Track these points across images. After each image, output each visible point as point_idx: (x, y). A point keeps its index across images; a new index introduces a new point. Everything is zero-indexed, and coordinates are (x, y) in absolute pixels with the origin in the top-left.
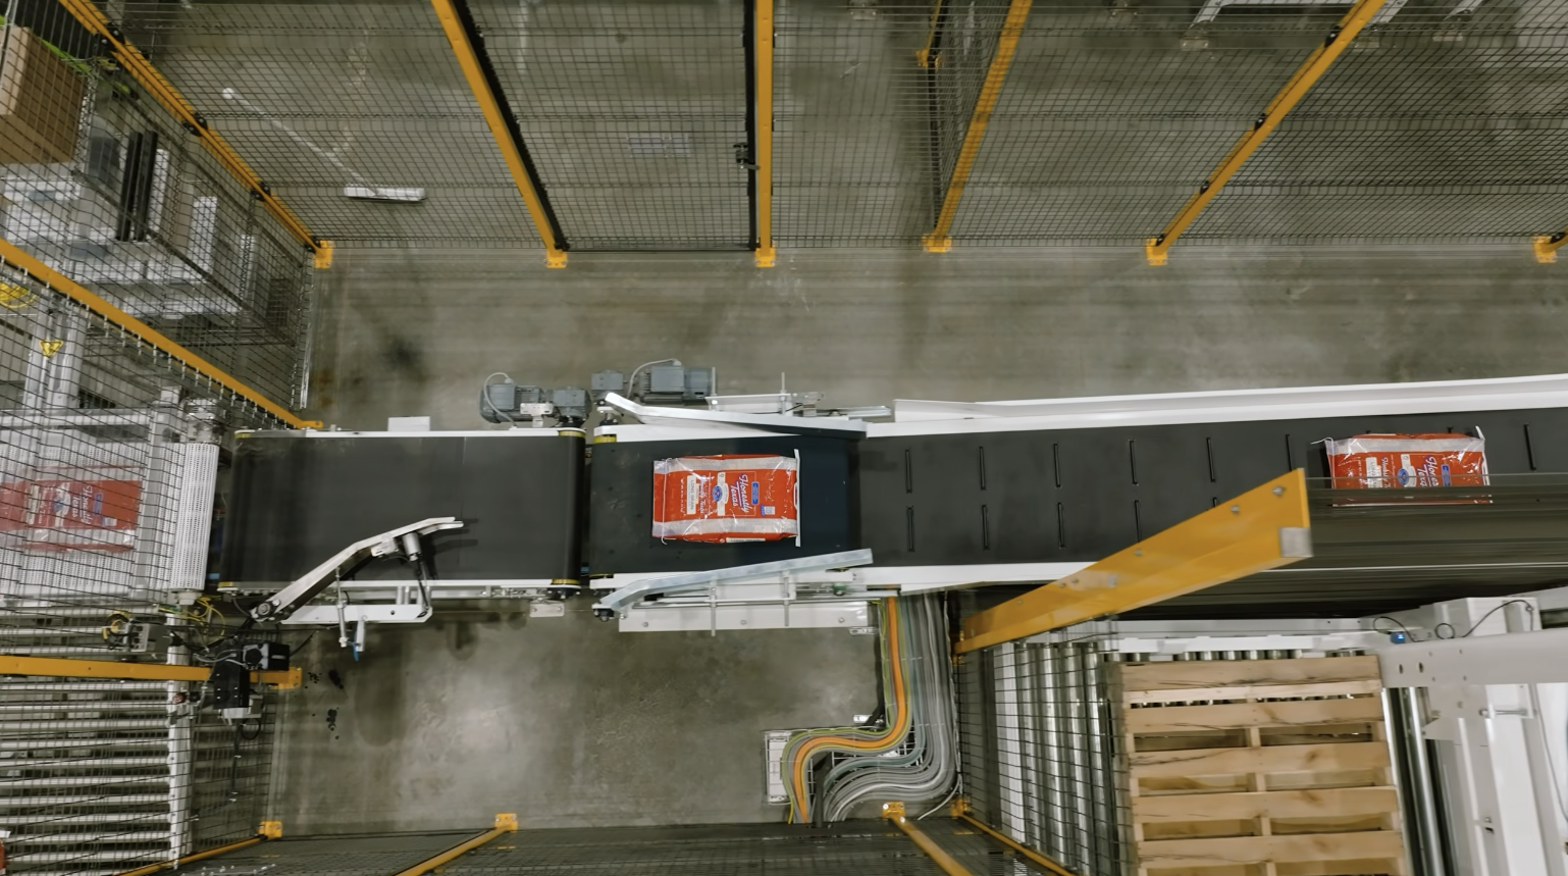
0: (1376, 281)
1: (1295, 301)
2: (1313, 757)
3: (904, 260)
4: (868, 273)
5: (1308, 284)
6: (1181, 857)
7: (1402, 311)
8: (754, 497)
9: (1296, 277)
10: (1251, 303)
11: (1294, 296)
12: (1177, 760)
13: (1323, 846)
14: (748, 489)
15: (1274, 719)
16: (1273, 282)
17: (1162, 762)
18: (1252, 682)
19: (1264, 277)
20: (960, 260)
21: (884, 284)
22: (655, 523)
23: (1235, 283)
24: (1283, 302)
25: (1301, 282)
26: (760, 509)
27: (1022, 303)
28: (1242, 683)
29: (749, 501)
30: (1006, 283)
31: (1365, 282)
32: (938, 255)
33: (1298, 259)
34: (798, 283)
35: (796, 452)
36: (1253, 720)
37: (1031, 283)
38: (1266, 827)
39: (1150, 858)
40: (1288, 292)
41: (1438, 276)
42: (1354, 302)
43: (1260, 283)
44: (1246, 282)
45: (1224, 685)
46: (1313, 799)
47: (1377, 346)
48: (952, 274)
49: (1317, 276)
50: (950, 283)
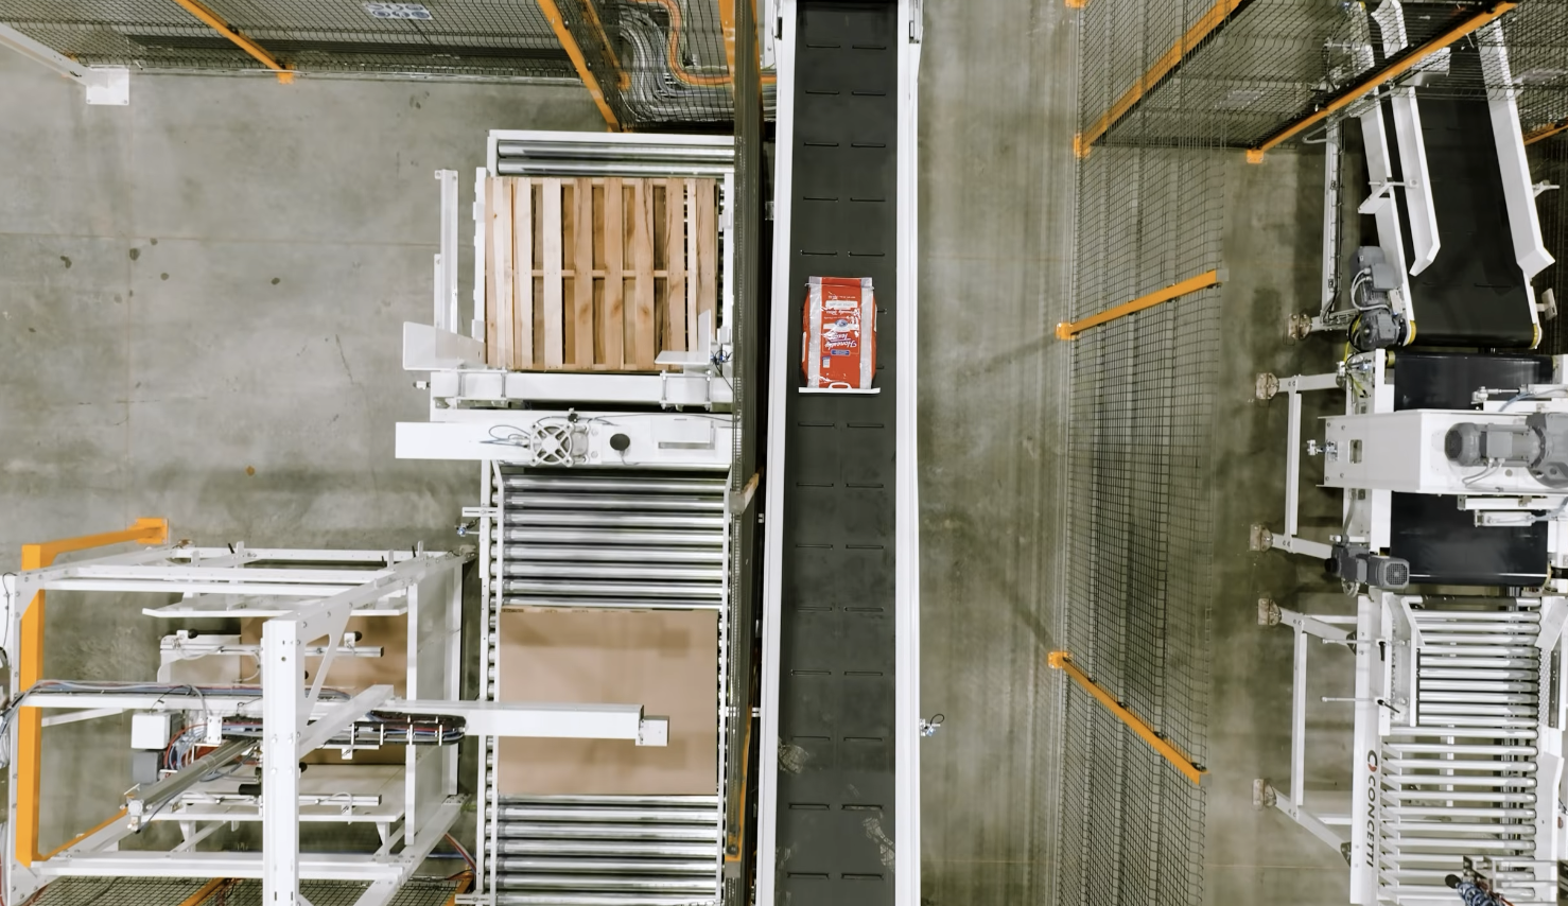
0: (1037, 514)
1: (1021, 443)
2: (646, 312)
3: (1068, 117)
4: (1057, 85)
5: (1035, 456)
6: (580, 209)
7: (1010, 531)
8: (838, 352)
9: (1043, 446)
10: (1021, 406)
11: (1025, 443)
12: (646, 213)
13: (584, 311)
14: (844, 347)
15: (673, 288)
16: (1038, 426)
17: (645, 202)
18: (699, 275)
19: (1043, 419)
20: (1067, 166)
21: (1047, 100)
22: (821, 279)
23: (1039, 394)
24: (1020, 433)
25: (1038, 451)
26: (828, 356)
27: (1029, 213)
28: (699, 268)
29: (834, 348)
30: (1045, 201)
31: (1036, 505)
32: (1072, 145)
33: (1058, 450)
34: (1051, 26)
35: (877, 391)
36: (673, 272)
37: (1044, 223)
38: (598, 273)
39: (580, 186)
40: (1029, 438)
41: (1040, 567)
42: (1019, 492)
43: (1039, 415)
44: (1039, 404)
45: (698, 254)
46: (616, 308)
47: (979, 505)
48: (1055, 156)
49: (1043, 465)
50: (1046, 154)
